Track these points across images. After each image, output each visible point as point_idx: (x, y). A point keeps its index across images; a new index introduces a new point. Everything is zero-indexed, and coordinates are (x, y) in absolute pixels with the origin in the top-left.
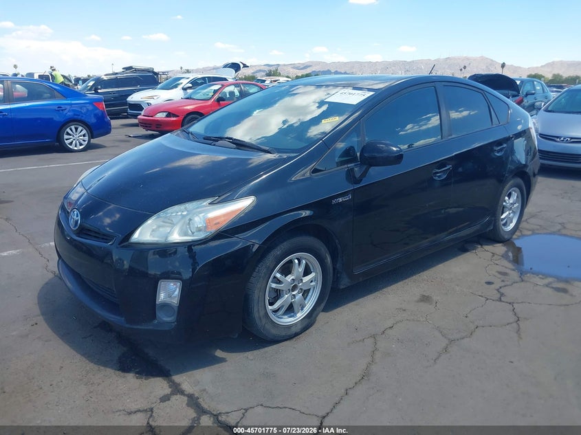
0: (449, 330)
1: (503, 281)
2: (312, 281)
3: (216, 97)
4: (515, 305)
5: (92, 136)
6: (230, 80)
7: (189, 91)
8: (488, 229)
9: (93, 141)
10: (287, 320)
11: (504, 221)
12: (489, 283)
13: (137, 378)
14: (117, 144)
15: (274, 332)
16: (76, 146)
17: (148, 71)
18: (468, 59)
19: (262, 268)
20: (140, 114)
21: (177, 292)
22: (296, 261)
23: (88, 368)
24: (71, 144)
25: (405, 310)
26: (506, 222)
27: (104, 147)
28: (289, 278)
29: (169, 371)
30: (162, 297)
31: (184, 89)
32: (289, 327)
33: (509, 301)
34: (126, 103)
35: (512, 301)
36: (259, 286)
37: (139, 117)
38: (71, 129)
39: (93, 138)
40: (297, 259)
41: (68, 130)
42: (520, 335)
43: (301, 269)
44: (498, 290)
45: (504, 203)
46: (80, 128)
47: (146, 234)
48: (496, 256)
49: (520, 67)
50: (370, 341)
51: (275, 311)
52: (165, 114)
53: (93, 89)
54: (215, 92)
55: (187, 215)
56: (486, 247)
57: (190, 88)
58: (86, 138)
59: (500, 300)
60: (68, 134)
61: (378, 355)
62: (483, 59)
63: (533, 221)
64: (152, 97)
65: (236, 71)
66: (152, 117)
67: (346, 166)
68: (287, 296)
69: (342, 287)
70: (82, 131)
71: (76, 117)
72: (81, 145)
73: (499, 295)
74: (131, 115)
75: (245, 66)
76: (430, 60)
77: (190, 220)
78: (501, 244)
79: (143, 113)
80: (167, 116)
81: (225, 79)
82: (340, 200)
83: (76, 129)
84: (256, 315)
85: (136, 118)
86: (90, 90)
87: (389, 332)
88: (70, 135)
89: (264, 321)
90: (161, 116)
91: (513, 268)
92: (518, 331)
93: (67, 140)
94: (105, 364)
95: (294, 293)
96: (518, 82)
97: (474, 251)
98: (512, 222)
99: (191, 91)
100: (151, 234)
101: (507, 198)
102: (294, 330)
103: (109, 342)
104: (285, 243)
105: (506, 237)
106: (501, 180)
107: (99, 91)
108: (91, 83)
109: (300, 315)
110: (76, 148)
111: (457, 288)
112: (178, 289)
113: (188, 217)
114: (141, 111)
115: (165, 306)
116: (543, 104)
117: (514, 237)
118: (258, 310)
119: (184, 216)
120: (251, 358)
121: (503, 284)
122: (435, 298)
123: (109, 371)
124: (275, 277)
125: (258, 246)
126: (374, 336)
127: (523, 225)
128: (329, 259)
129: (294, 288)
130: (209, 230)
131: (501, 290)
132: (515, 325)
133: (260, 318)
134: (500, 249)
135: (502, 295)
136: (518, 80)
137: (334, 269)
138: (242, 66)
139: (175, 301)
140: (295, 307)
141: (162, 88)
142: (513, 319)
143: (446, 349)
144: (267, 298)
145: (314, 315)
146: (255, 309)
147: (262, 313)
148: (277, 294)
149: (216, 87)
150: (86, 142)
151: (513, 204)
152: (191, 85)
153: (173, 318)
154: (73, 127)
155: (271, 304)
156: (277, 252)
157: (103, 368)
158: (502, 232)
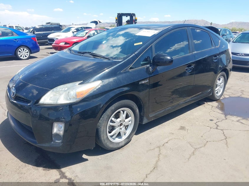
0: (194, 143)
1: (218, 119)
2: (129, 121)
3: (87, 35)
4: (224, 131)
5: (31, 53)
6: (93, 28)
7: (75, 33)
8: (210, 95)
9: (31, 55)
10: (117, 140)
11: (217, 91)
12: (211, 120)
13: (44, 170)
14: (43, 56)
15: (111, 146)
16: (23, 57)
17: (57, 24)
18: (196, 21)
19: (105, 116)
20: (53, 43)
21: (63, 128)
22: (122, 112)
23: (20, 165)
24: (21, 56)
25: (173, 134)
26: (218, 92)
27: (37, 58)
28: (119, 120)
29: (60, 166)
30: (55, 130)
31: (73, 32)
32: (118, 143)
33: (221, 129)
34: (47, 39)
35: (222, 129)
36: (103, 124)
37: (52, 44)
38: (21, 50)
39: (31, 54)
40: (122, 111)
41: (20, 50)
42: (227, 145)
43: (124, 116)
44: (215, 123)
45: (217, 83)
46: (25, 49)
47: (47, 99)
48: (213, 107)
49: (218, 25)
50: (157, 149)
51: (112, 136)
52: (64, 43)
53: (33, 32)
54: (86, 33)
55: (67, 90)
56: (209, 103)
57: (75, 32)
58: (28, 54)
59: (217, 128)
60: (20, 52)
61: (161, 156)
62: (203, 21)
63: (228, 91)
64: (58, 36)
65: (96, 25)
66: (58, 44)
67: (146, 66)
68: (117, 128)
69: (144, 123)
70: (26, 50)
71: (23, 44)
72: (26, 56)
73: (216, 126)
74: (49, 44)
75: (100, 22)
76: (180, 21)
77: (69, 92)
78: (215, 102)
79: (54, 43)
80: (65, 44)
81: (91, 28)
82: (143, 82)
83: (24, 49)
84: (102, 138)
85: (51, 45)
86: (31, 32)
87: (166, 144)
88: (21, 52)
89: (106, 141)
90: (62, 44)
91: (222, 113)
92: (227, 144)
93: (19, 54)
94: (29, 163)
95: (121, 127)
96: (219, 30)
97: (203, 105)
98: (220, 91)
99: (76, 33)
100: (50, 99)
101: (218, 81)
102: (121, 145)
103: (31, 151)
104: (116, 103)
105: (218, 98)
106: (216, 73)
107: (35, 33)
108: (32, 30)
109: (124, 137)
110: (23, 58)
111: (197, 123)
112: (63, 127)
113: (68, 91)
114: (54, 42)
115: (57, 135)
116: (231, 39)
117: (221, 98)
118: (103, 136)
119: (65, 91)
120: (100, 159)
121: (218, 121)
122: (187, 128)
123: (30, 167)
124: (111, 120)
125: (103, 105)
126: (159, 147)
127: (225, 93)
128: (137, 111)
129: (121, 125)
130: (78, 98)
131: (217, 124)
132: (225, 140)
133: (104, 140)
134: (215, 104)
135: (218, 126)
136: (219, 29)
137: (140, 115)
138: (98, 22)
139: (61, 133)
140: (122, 134)
141: (63, 32)
142: (224, 138)
143: (193, 153)
144: (108, 130)
145: (130, 138)
146: (102, 136)
147: (105, 137)
148: (113, 128)
149: (87, 31)
150: (28, 56)
151: (221, 84)
152: (76, 31)
153: (61, 141)
154: (22, 49)
155: (110, 133)
156: (112, 107)
157: (27, 165)
158: (216, 96)
